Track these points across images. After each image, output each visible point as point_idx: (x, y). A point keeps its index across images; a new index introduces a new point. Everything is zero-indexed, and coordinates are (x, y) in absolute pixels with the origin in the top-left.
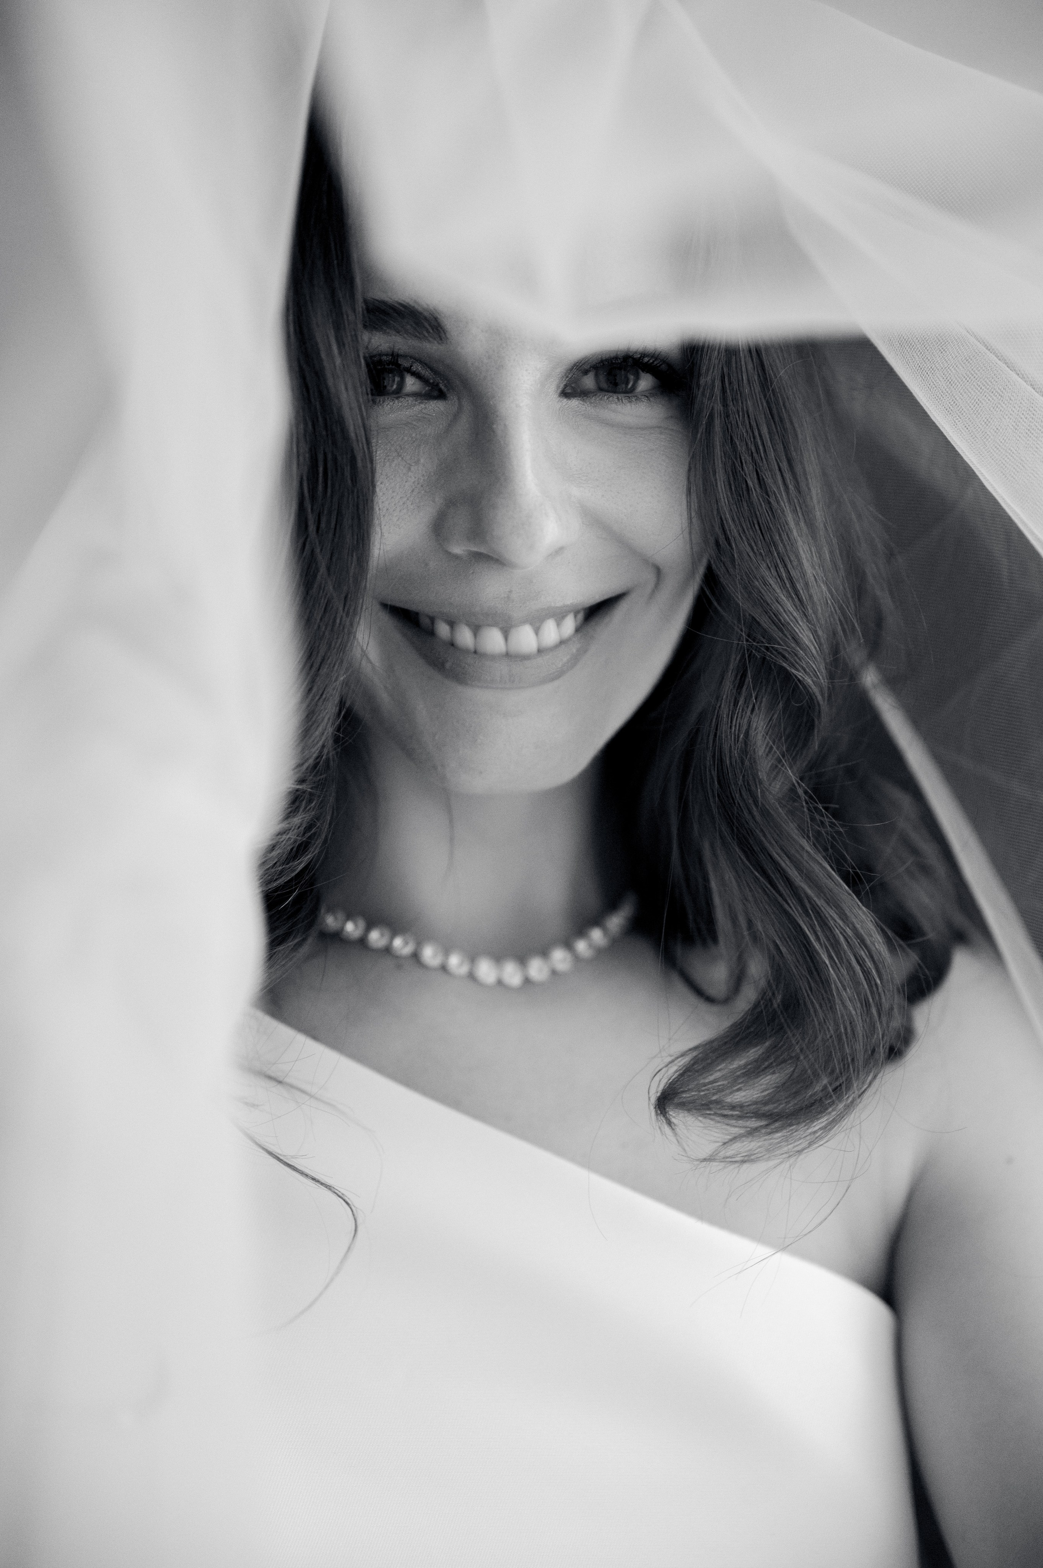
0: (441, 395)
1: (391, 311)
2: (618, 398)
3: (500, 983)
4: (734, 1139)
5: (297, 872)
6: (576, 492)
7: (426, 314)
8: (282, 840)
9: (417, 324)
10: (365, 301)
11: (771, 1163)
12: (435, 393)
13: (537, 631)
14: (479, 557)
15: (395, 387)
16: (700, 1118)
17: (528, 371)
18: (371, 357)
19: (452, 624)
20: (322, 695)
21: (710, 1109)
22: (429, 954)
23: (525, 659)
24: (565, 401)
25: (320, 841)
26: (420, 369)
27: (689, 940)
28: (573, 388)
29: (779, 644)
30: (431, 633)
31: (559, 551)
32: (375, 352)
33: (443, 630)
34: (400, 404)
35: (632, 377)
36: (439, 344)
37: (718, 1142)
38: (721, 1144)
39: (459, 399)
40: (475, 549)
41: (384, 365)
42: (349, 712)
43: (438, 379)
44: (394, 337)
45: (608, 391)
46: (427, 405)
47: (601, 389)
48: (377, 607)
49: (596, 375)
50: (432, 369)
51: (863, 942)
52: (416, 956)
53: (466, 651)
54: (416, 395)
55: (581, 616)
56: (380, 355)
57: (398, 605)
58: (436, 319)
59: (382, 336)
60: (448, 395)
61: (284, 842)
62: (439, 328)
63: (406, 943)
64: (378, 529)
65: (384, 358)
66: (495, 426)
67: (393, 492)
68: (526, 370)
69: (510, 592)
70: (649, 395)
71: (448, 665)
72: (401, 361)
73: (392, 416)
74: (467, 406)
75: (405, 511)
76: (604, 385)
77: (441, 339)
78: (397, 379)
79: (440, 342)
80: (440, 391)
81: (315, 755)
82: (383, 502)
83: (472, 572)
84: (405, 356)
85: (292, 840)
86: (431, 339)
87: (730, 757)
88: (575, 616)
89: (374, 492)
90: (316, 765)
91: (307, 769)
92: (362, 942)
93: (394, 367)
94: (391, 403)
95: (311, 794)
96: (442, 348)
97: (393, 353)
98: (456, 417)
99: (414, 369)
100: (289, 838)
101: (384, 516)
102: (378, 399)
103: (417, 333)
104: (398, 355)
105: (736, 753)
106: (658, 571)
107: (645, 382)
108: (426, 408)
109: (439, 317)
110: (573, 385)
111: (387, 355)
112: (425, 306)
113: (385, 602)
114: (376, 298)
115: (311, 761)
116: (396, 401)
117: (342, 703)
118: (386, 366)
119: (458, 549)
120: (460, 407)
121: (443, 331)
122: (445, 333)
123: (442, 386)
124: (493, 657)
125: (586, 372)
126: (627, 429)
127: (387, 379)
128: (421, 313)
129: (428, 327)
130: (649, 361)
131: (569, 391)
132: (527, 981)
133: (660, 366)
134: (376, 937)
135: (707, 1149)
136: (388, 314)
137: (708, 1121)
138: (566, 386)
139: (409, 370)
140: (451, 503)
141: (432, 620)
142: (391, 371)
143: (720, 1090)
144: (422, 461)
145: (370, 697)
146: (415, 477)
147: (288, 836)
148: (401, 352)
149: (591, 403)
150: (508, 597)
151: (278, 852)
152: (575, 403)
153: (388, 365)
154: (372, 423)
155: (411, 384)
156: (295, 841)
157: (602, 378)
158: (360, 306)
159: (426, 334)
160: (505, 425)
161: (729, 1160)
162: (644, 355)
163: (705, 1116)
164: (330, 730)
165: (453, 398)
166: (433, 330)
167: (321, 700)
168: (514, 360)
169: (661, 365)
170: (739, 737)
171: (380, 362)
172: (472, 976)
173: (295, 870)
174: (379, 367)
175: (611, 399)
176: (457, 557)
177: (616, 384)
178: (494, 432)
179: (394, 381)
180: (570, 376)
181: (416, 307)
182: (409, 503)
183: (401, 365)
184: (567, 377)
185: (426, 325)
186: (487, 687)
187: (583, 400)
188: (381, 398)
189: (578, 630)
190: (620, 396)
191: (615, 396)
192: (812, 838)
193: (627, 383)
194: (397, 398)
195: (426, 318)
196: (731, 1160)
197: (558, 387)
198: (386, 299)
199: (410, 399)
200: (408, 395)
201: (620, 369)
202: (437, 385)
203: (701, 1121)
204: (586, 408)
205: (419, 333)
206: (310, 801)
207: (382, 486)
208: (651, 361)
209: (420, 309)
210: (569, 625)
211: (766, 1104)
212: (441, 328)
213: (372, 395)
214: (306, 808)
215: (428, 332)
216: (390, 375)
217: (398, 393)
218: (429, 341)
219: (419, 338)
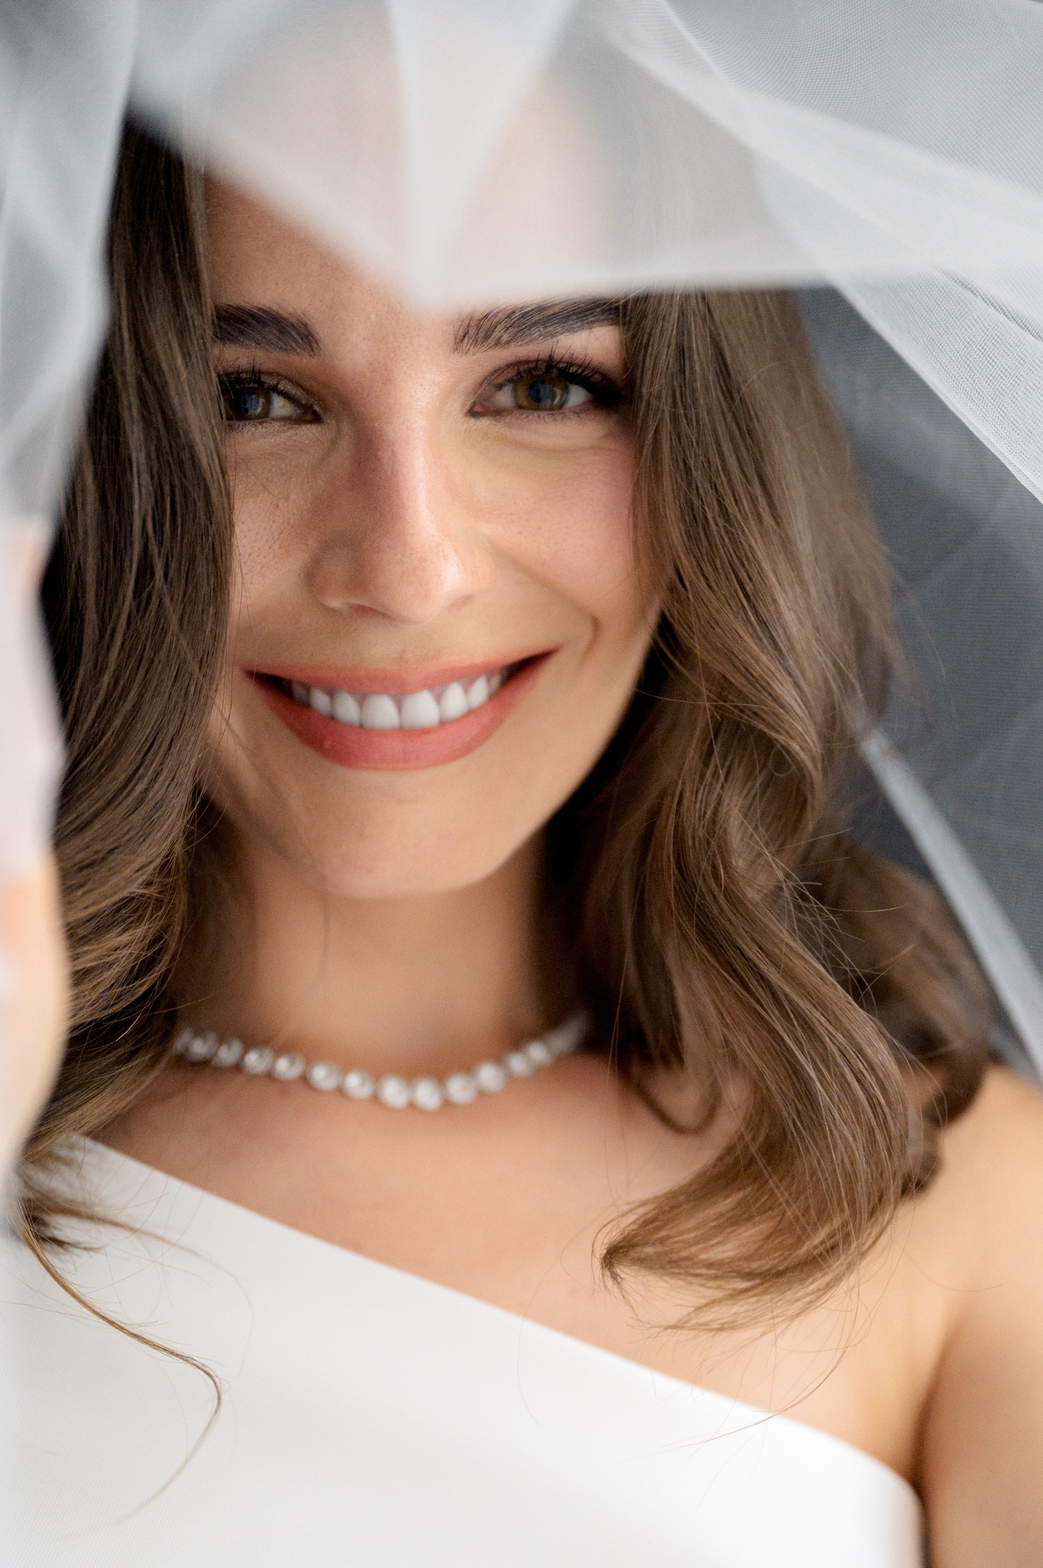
0: (316, 419)
1: (250, 320)
2: (539, 417)
3: (412, 1106)
4: (712, 1303)
5: (137, 996)
6: (485, 528)
7: (294, 320)
8: (121, 956)
9: (281, 332)
10: (217, 308)
11: (758, 1331)
12: (309, 417)
13: (439, 699)
14: (362, 611)
15: (259, 410)
16: (666, 1278)
17: (424, 387)
18: (227, 375)
19: (331, 693)
20: (172, 780)
21: (678, 1267)
22: (321, 1075)
23: (424, 733)
24: (472, 421)
25: (167, 958)
26: (289, 387)
27: (647, 1060)
28: (483, 406)
29: (752, 702)
30: (307, 705)
31: (466, 600)
32: (231, 370)
33: (320, 700)
34: (265, 430)
35: (558, 392)
36: (310, 356)
37: (688, 1306)
38: (691, 1310)
39: (337, 422)
40: (358, 602)
41: (244, 385)
42: (206, 799)
43: (311, 400)
44: (253, 350)
45: (527, 408)
46: (298, 431)
47: (520, 407)
48: (238, 674)
49: (515, 390)
50: (303, 388)
51: (860, 1051)
52: (305, 1080)
53: (349, 727)
54: (285, 419)
55: (496, 680)
56: (238, 372)
57: (266, 671)
58: (305, 325)
59: (238, 349)
60: (324, 418)
61: (125, 958)
62: (310, 337)
63: (292, 1063)
64: (238, 579)
65: (244, 375)
66: (380, 453)
67: (257, 534)
68: (421, 385)
69: (404, 651)
70: (579, 411)
71: (327, 744)
72: (264, 378)
73: (253, 444)
74: (346, 428)
75: (271, 556)
76: (524, 403)
77: (313, 351)
78: (262, 400)
79: (312, 353)
80: (315, 413)
81: (164, 853)
82: (244, 546)
83: (354, 628)
84: (270, 374)
85: (134, 956)
86: (299, 350)
87: (693, 838)
88: (489, 680)
89: (232, 532)
90: (163, 867)
91: (154, 870)
92: (238, 1068)
93: (256, 385)
94: (253, 429)
95: (157, 900)
96: (314, 361)
97: (253, 369)
98: (334, 443)
99: (281, 387)
100: (131, 953)
101: (245, 563)
102: (236, 424)
103: (282, 344)
104: (260, 372)
105: (701, 833)
106: (596, 624)
107: (577, 396)
108: (296, 434)
109: (309, 323)
110: (483, 403)
111: (246, 372)
112: (292, 311)
113: (250, 669)
114: (231, 303)
115: (158, 861)
116: (260, 427)
117: (196, 790)
118: (246, 385)
119: (335, 603)
120: (339, 431)
121: (315, 341)
122: (317, 344)
123: (317, 408)
124: (384, 733)
125: (500, 387)
126: (550, 453)
127: (249, 401)
128: (286, 319)
129: (296, 336)
130: (577, 371)
131: (478, 409)
132: (447, 1104)
133: (591, 376)
134: (254, 1060)
135: (675, 1315)
136: (244, 322)
137: (673, 1281)
138: (474, 404)
139: (274, 389)
140: (327, 546)
141: (308, 688)
142: (252, 391)
143: (689, 1244)
144: (293, 496)
145: (232, 782)
146: (284, 517)
147: (129, 951)
148: (265, 368)
149: (505, 423)
150: (401, 658)
151: (117, 970)
152: (484, 423)
153: (249, 383)
154: (229, 452)
155: (280, 406)
156: (137, 958)
157: (522, 394)
158: (209, 311)
159: (294, 345)
160: (393, 451)
161: (705, 1327)
162: (571, 363)
163: (673, 1275)
164: (181, 824)
165: (330, 422)
166: (302, 339)
167: (173, 785)
168: (405, 373)
169: (593, 375)
170: (705, 813)
171: (239, 380)
172: (376, 1099)
173: (136, 994)
174: (238, 387)
175: (530, 417)
176: (334, 612)
177: (538, 400)
178: (379, 460)
179: (258, 402)
180: (479, 392)
181: (281, 312)
182: (276, 547)
183: (265, 383)
184: (476, 393)
185: (294, 333)
186: (376, 769)
187: (496, 420)
188: (241, 423)
189: (493, 697)
190: (542, 414)
191: (536, 414)
192: (797, 931)
193: (553, 399)
194: (261, 423)
195: (292, 325)
196: (706, 1327)
197: (463, 406)
198: (243, 304)
199: (277, 425)
200: (273, 419)
201: (543, 382)
202: (311, 406)
203: (666, 1282)
204: (499, 429)
205: (285, 344)
206: (157, 908)
207: (244, 527)
208: (580, 371)
209: (286, 315)
210: (480, 691)
211: (749, 1258)
212: (313, 337)
213: (228, 419)
214: (151, 917)
215: (296, 342)
216: (253, 396)
217: (265, 416)
218: (298, 354)
219: (286, 350)
